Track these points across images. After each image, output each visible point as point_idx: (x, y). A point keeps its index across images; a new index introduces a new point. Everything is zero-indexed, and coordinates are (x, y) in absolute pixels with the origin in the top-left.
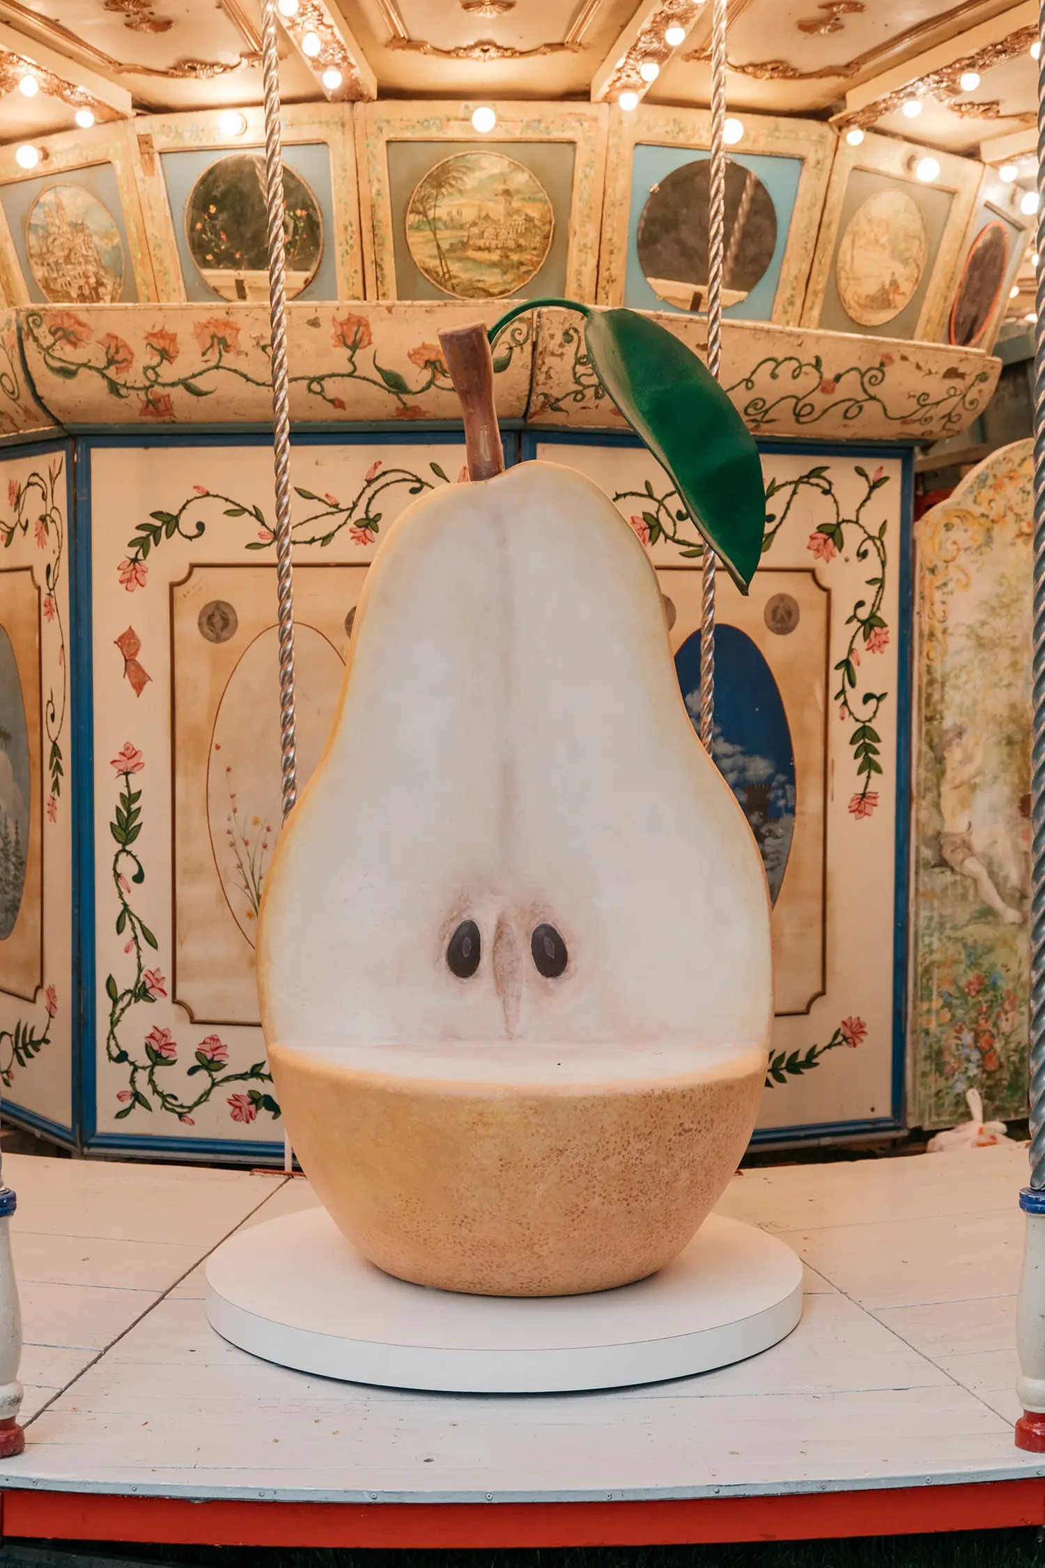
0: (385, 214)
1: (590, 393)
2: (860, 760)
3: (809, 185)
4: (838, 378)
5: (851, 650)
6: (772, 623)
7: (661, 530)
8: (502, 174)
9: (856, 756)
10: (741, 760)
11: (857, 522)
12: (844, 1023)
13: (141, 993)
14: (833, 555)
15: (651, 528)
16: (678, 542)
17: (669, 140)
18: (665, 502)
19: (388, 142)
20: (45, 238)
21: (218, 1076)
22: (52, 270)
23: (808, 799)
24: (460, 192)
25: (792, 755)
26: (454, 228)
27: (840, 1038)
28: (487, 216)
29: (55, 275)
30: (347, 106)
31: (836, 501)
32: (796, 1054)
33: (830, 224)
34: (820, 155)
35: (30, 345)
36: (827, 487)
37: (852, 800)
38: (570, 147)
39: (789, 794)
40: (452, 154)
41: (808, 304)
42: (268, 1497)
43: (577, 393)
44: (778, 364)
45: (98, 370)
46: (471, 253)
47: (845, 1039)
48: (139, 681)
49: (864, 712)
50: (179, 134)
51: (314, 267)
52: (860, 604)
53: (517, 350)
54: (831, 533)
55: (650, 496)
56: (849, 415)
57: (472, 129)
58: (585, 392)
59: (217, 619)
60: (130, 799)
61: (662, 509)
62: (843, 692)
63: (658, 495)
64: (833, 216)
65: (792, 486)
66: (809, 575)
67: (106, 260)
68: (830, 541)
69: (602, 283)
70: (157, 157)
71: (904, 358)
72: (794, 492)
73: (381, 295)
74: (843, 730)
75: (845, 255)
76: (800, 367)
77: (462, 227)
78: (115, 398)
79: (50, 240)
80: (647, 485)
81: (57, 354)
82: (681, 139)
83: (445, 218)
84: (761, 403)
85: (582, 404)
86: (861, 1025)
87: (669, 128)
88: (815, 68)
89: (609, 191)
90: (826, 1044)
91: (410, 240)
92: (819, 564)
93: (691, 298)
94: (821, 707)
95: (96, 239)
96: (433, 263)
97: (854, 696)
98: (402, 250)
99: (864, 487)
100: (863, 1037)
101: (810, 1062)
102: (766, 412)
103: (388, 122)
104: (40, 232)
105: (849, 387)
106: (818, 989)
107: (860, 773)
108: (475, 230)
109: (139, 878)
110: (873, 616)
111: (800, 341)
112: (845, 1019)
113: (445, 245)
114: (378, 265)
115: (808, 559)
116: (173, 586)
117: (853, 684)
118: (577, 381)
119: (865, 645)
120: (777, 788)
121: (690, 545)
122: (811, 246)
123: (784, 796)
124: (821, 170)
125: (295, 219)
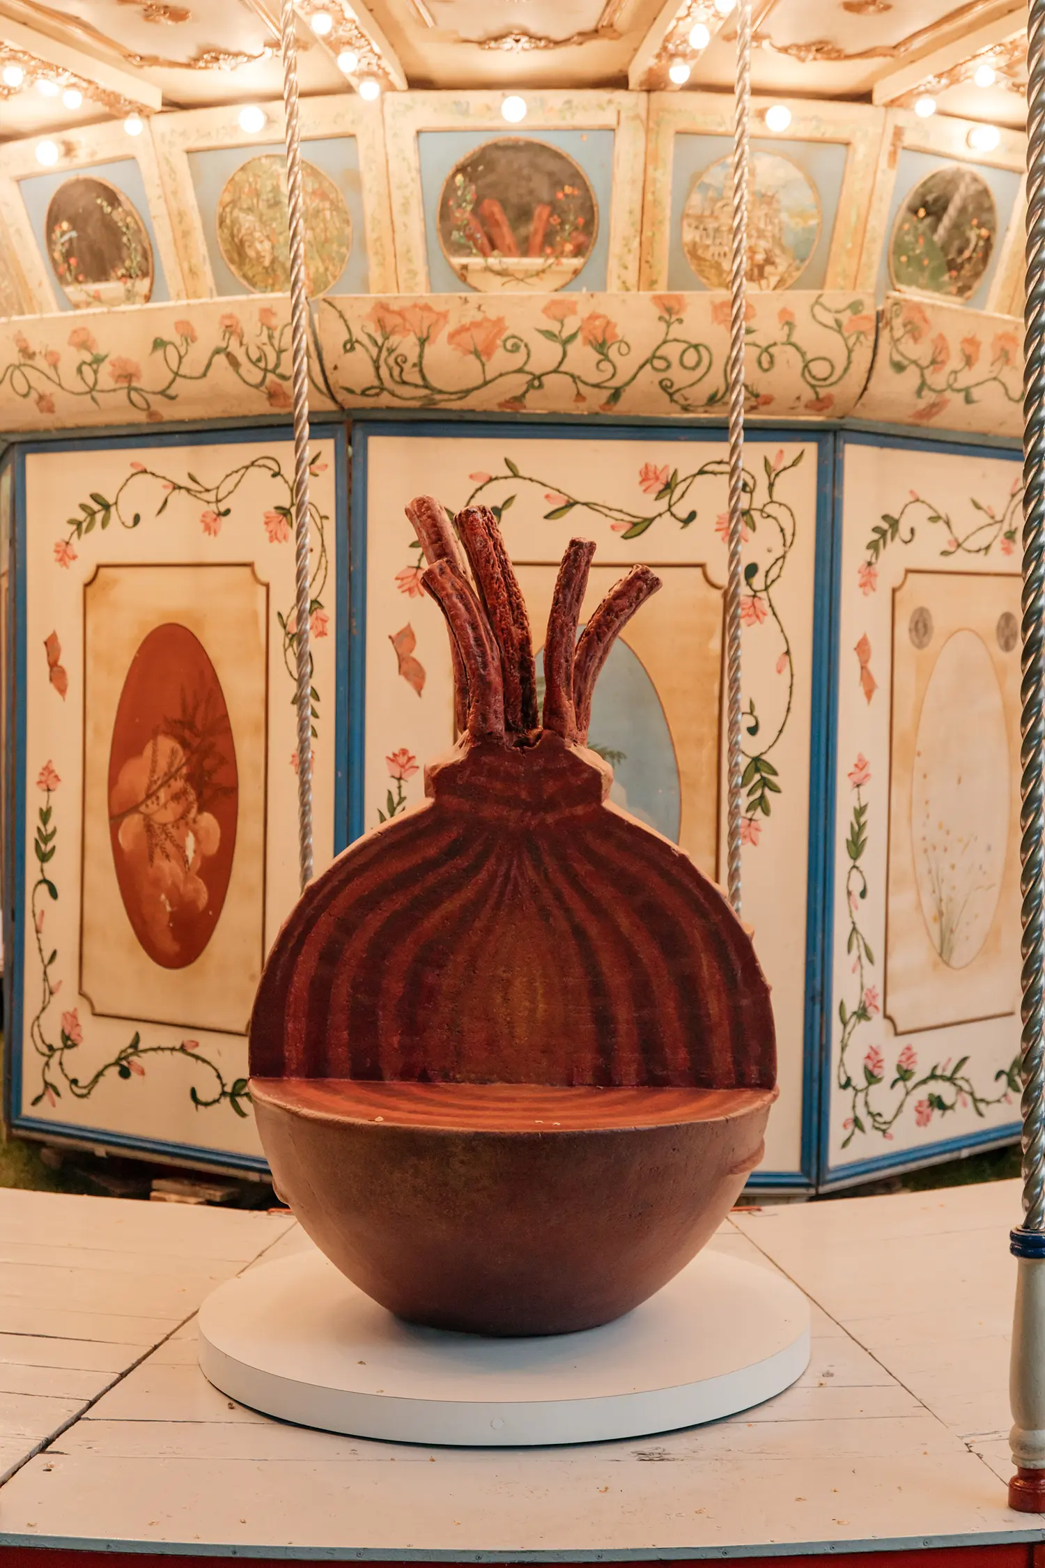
13: (862, 1014)
20: (714, 201)
21: (910, 1084)
22: (708, 236)
29: (709, 242)
45: (921, 368)
48: (869, 690)
59: (920, 625)
60: (860, 812)
67: (788, 240)
79: (720, 204)
95: (784, 216)
104: (711, 193)
109: (863, 894)
116: (894, 591)
125: (979, 237)
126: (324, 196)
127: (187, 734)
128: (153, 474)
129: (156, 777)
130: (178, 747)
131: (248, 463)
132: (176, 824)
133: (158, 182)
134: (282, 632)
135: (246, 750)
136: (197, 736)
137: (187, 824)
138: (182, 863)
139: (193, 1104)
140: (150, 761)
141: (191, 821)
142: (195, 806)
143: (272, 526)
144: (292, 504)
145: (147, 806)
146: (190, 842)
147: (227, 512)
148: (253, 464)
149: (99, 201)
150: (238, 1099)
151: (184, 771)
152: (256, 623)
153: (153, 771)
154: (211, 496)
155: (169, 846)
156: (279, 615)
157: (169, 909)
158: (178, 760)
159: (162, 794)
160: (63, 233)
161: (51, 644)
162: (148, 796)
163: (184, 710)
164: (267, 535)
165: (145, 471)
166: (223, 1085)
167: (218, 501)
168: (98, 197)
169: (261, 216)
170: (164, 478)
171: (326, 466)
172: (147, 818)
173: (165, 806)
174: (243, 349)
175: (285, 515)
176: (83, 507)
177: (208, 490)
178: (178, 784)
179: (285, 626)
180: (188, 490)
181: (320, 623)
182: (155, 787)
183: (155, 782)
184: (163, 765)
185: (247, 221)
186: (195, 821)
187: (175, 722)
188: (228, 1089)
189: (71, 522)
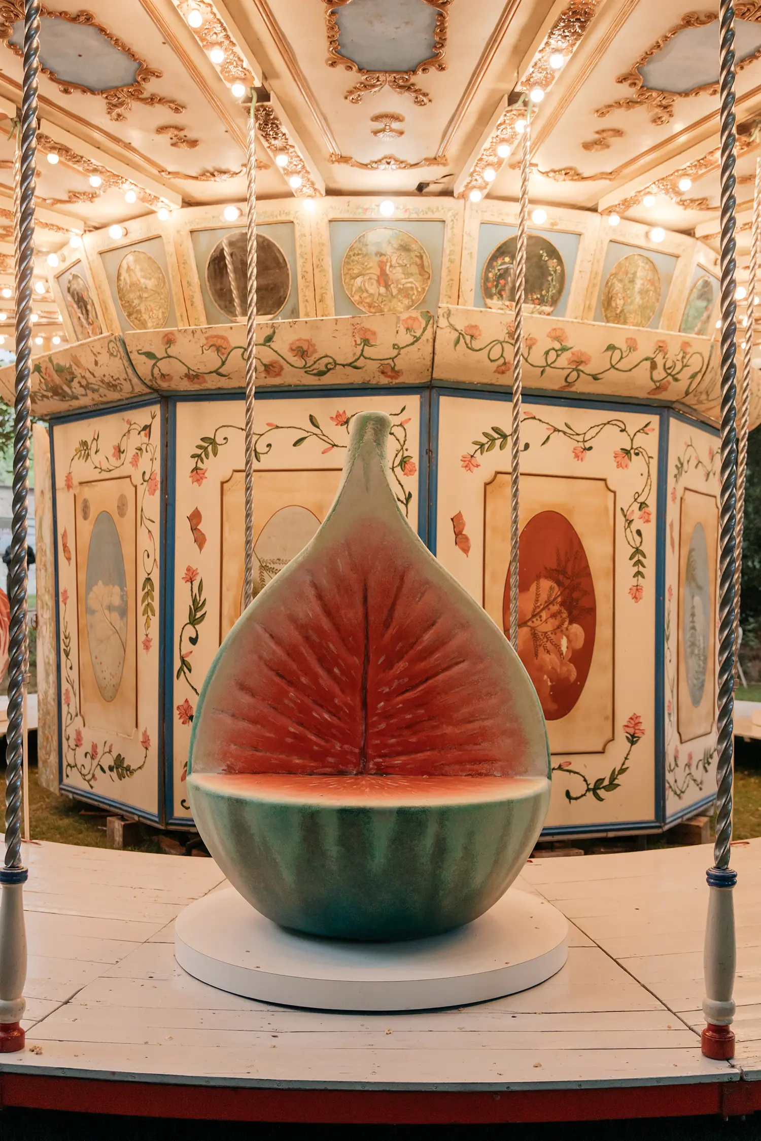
126: (653, 283)
127: (561, 577)
128: (540, 421)
129: (539, 604)
130: (555, 585)
131: (606, 422)
132: (554, 632)
133: (593, 252)
134: (624, 519)
135: (601, 587)
136: (568, 578)
137: (562, 631)
138: (558, 655)
139: (567, 800)
140: (535, 594)
141: (564, 630)
142: (568, 620)
143: (618, 459)
144: (632, 448)
145: (533, 622)
146: (564, 642)
147: (590, 448)
148: (608, 423)
149: (541, 252)
150: (598, 791)
151: (559, 599)
152: (607, 514)
153: (537, 601)
154: (580, 438)
155: (549, 645)
156: (622, 509)
157: (549, 684)
158: (554, 594)
159: (544, 615)
160: (504, 263)
161: (457, 521)
162: (534, 616)
163: (559, 565)
164: (616, 464)
165: (534, 418)
166: (588, 785)
167: (584, 441)
168: (542, 249)
169: (625, 285)
170: (548, 423)
171: (654, 430)
172: (533, 629)
173: (546, 621)
174: (664, 360)
175: (627, 454)
176: (486, 435)
177: (578, 434)
178: (555, 608)
179: (625, 516)
180: (565, 433)
181: (646, 515)
182: (538, 610)
183: (539, 607)
184: (544, 597)
185: (618, 286)
186: (567, 629)
187: (553, 570)
188: (591, 786)
189: (475, 443)
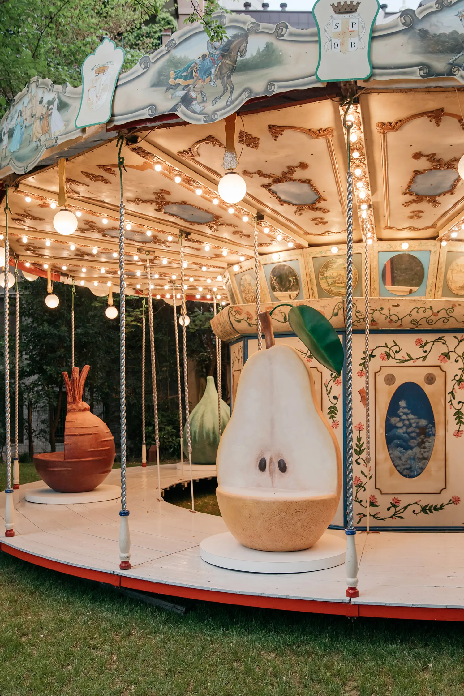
0: (313, 276)
1: (362, 320)
2: (457, 421)
3: (433, 258)
4: (438, 312)
5: (453, 389)
6: (427, 381)
7: (390, 356)
8: (343, 263)
9: (456, 419)
10: (417, 420)
11: (455, 352)
12: (453, 497)
14: (447, 362)
15: (387, 356)
16: (396, 359)
17: (388, 250)
18: (392, 348)
19: (313, 258)
20: (244, 287)
23: (439, 431)
24: (333, 269)
25: (434, 419)
26: (332, 278)
27: (451, 502)
28: (340, 275)
29: (247, 296)
30: (301, 250)
31: (447, 346)
32: (436, 505)
33: (441, 268)
34: (435, 249)
35: (230, 315)
36: (444, 342)
37: (455, 432)
38: (360, 255)
39: (433, 430)
40: (329, 259)
41: (436, 291)
42: (167, 583)
43: (358, 320)
44: (419, 309)
45: (245, 320)
46: (337, 285)
47: (453, 502)
49: (458, 407)
50: (266, 260)
51: (298, 291)
52: (456, 375)
53: (339, 310)
54: (446, 355)
55: (387, 347)
56: (445, 321)
57: (331, 253)
58: (360, 320)
61: (391, 351)
62: (451, 401)
63: (389, 346)
64: (443, 266)
65: (433, 343)
66: (438, 368)
68: (446, 358)
69: (372, 290)
70: (262, 266)
71: (460, 305)
72: (433, 344)
73: (314, 297)
74: (451, 412)
75: (449, 276)
76: (426, 309)
77: (334, 278)
78: (250, 327)
80: (386, 344)
81: (237, 317)
82: (392, 249)
83: (329, 276)
84: (415, 320)
85: (361, 323)
86: (459, 498)
87: (388, 247)
88: (423, 227)
89: (372, 265)
90: (447, 503)
91: (320, 282)
92: (442, 364)
93: (409, 291)
94: (443, 405)
95: (253, 287)
96: (327, 288)
97: (455, 402)
98: (319, 285)
99: (457, 342)
100: (459, 502)
101: (442, 507)
102: (418, 322)
103: (312, 253)
105: (442, 314)
106: (444, 487)
107: (457, 424)
108: (337, 278)
110: (461, 379)
111: (425, 302)
112: (453, 496)
113: (330, 283)
114: (312, 290)
115: (438, 363)
117: (454, 399)
118: (357, 317)
119: (458, 387)
120: (429, 428)
121: (400, 360)
122: (435, 275)
123: (432, 431)
124: (436, 253)
125: (293, 279)
